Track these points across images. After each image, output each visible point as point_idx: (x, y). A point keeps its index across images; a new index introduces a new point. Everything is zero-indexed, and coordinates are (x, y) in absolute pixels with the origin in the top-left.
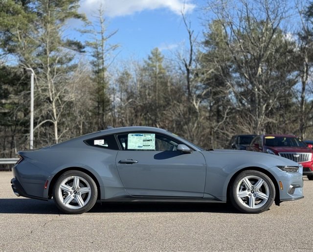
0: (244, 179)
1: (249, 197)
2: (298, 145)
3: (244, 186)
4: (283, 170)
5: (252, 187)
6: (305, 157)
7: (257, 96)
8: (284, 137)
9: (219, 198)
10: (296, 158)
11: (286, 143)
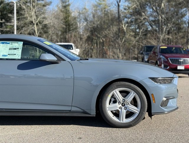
0: (114, 91)
1: (120, 110)
2: (183, 53)
3: (115, 98)
4: (156, 82)
5: (123, 99)
6: (187, 61)
7: (160, 21)
8: (173, 47)
9: (88, 111)
10: (181, 62)
11: (175, 51)
